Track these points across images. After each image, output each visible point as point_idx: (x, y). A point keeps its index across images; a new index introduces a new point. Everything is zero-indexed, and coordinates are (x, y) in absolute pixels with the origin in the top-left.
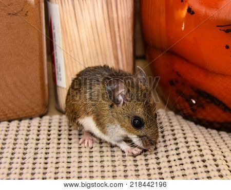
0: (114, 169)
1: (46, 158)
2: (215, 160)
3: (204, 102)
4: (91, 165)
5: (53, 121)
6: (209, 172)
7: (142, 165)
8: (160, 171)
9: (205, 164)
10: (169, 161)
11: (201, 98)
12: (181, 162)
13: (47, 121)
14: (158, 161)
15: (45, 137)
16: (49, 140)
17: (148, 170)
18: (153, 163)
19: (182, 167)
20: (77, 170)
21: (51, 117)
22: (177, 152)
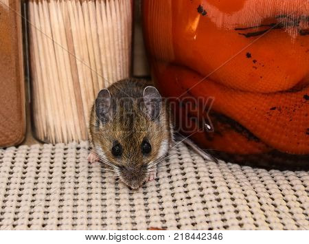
0: (104, 210)
1: (20, 195)
2: (233, 199)
3: (222, 128)
4: (75, 204)
5: (32, 151)
6: (224, 213)
7: (139, 204)
8: (162, 212)
9: (219, 204)
10: (174, 201)
11: (219, 123)
12: (189, 201)
13: (25, 151)
14: (160, 201)
15: (21, 169)
16: (24, 173)
17: (147, 210)
18: (153, 203)
19: (190, 207)
20: (57, 209)
21: (29, 146)
22: (186, 190)
